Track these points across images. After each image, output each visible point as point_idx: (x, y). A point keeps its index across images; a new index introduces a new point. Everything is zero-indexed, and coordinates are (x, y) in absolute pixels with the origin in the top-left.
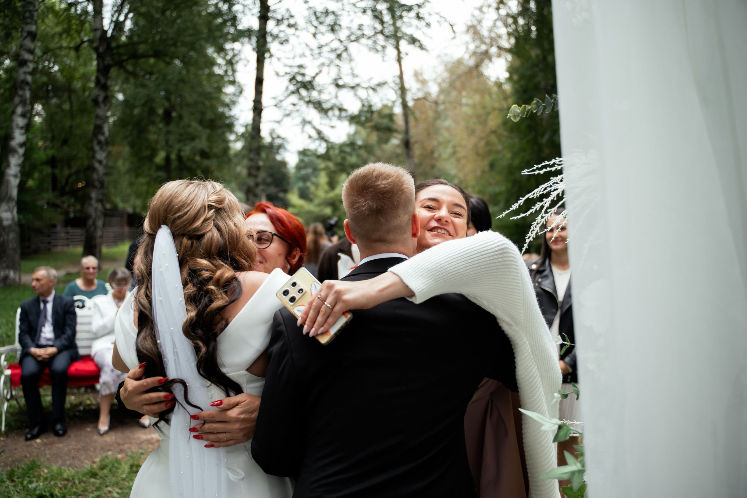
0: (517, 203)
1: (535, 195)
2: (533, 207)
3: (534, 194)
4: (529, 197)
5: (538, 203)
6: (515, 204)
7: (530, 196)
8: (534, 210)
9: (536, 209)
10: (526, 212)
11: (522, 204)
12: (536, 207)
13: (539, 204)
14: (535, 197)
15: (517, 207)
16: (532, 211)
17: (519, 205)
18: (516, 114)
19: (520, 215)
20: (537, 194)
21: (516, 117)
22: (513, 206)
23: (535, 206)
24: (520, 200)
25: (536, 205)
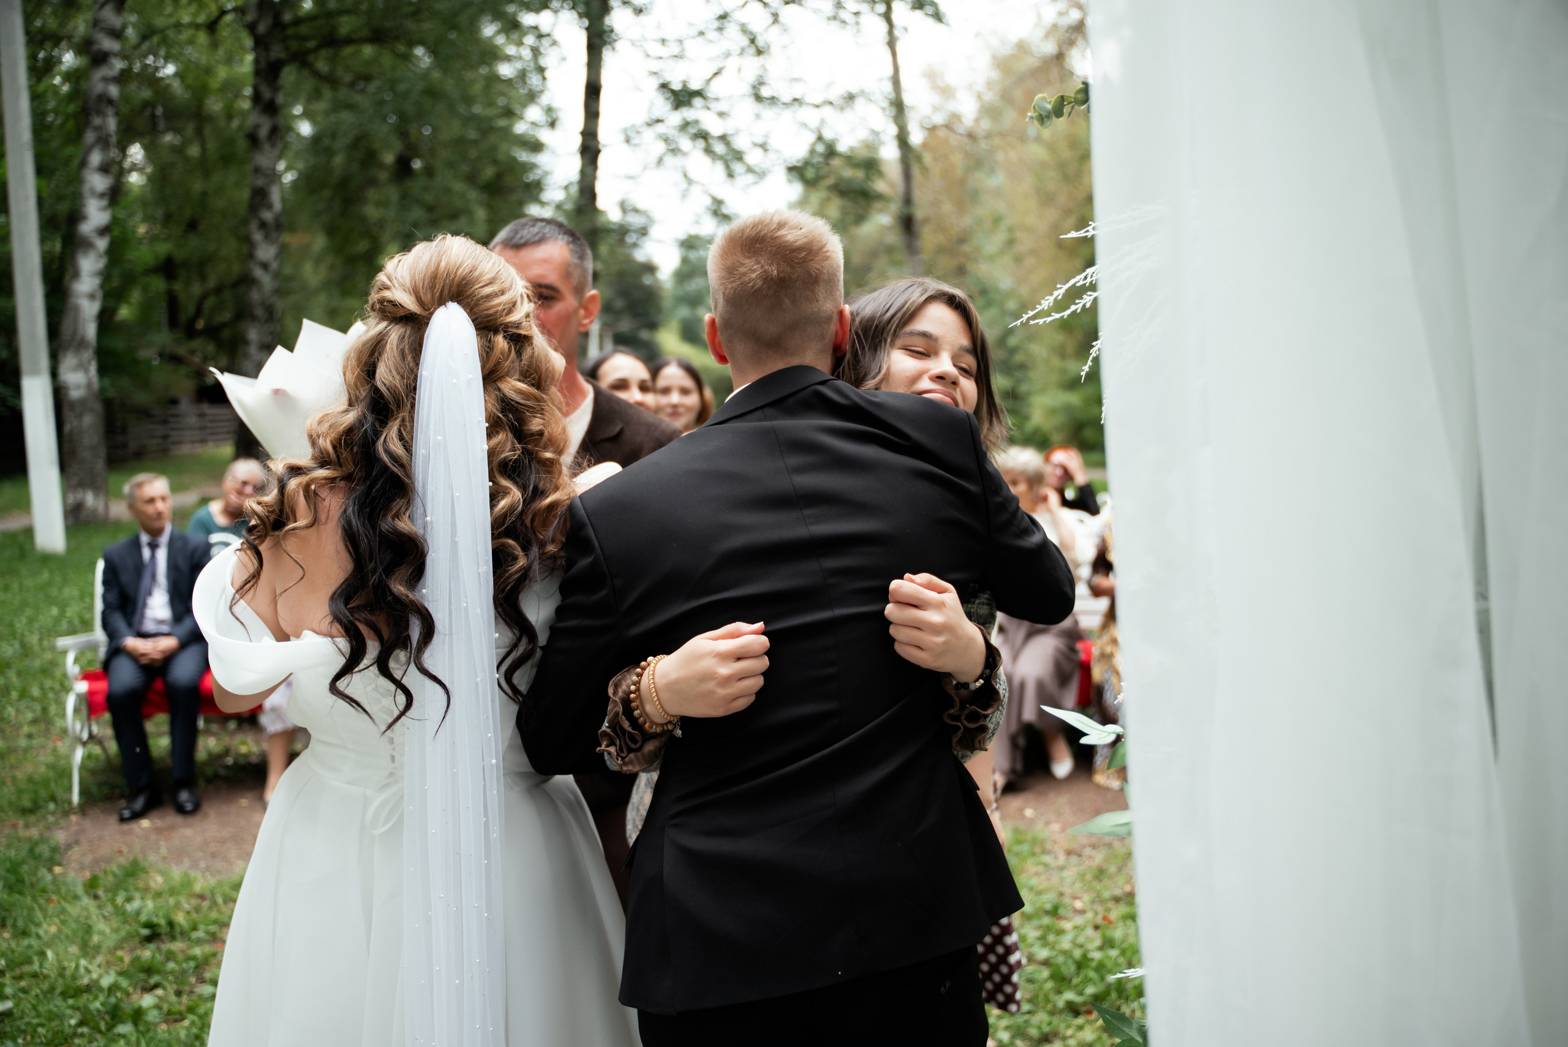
0: (1052, 295)
1: (1088, 280)
2: (1077, 301)
3: (1085, 278)
4: (1076, 283)
5: (1089, 293)
6: (1047, 298)
7: (1078, 282)
8: (1080, 306)
9: (1084, 305)
10: (1064, 310)
11: (1060, 297)
12: (1083, 302)
13: (1091, 295)
14: (1087, 285)
15: (1051, 304)
16: (1076, 310)
17: (1055, 299)
18: (1043, 113)
19: (1051, 316)
20: (1091, 277)
21: (1046, 120)
22: (1043, 302)
23: (1082, 298)
24: (1057, 289)
25: (1085, 296)
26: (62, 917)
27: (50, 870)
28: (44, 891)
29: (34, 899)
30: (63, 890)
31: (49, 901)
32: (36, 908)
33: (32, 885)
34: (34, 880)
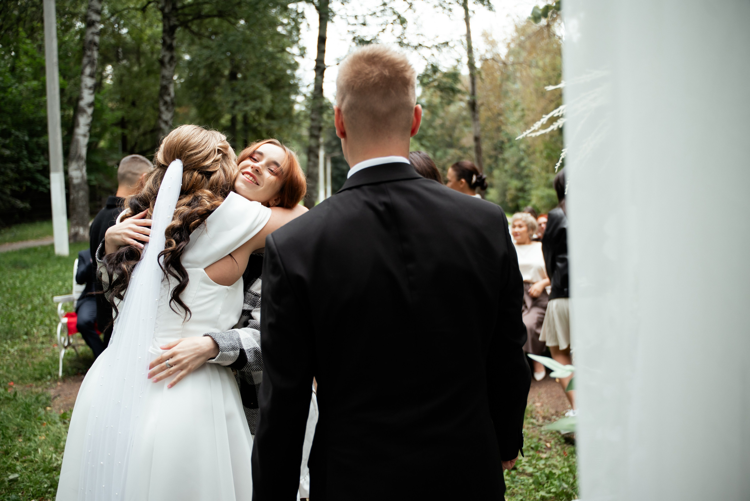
26: (48, 432)
27: (45, 409)
28: (41, 419)
29: (36, 423)
30: (50, 420)
31: (42, 424)
32: (36, 427)
33: (35, 416)
34: (36, 413)
